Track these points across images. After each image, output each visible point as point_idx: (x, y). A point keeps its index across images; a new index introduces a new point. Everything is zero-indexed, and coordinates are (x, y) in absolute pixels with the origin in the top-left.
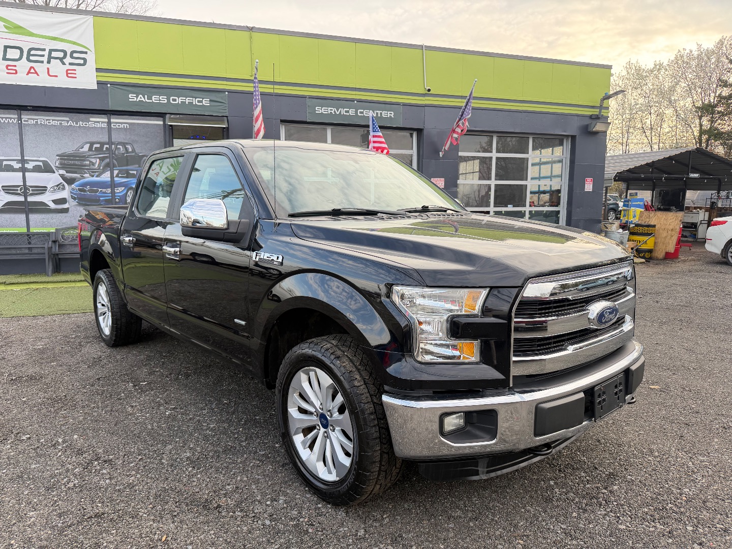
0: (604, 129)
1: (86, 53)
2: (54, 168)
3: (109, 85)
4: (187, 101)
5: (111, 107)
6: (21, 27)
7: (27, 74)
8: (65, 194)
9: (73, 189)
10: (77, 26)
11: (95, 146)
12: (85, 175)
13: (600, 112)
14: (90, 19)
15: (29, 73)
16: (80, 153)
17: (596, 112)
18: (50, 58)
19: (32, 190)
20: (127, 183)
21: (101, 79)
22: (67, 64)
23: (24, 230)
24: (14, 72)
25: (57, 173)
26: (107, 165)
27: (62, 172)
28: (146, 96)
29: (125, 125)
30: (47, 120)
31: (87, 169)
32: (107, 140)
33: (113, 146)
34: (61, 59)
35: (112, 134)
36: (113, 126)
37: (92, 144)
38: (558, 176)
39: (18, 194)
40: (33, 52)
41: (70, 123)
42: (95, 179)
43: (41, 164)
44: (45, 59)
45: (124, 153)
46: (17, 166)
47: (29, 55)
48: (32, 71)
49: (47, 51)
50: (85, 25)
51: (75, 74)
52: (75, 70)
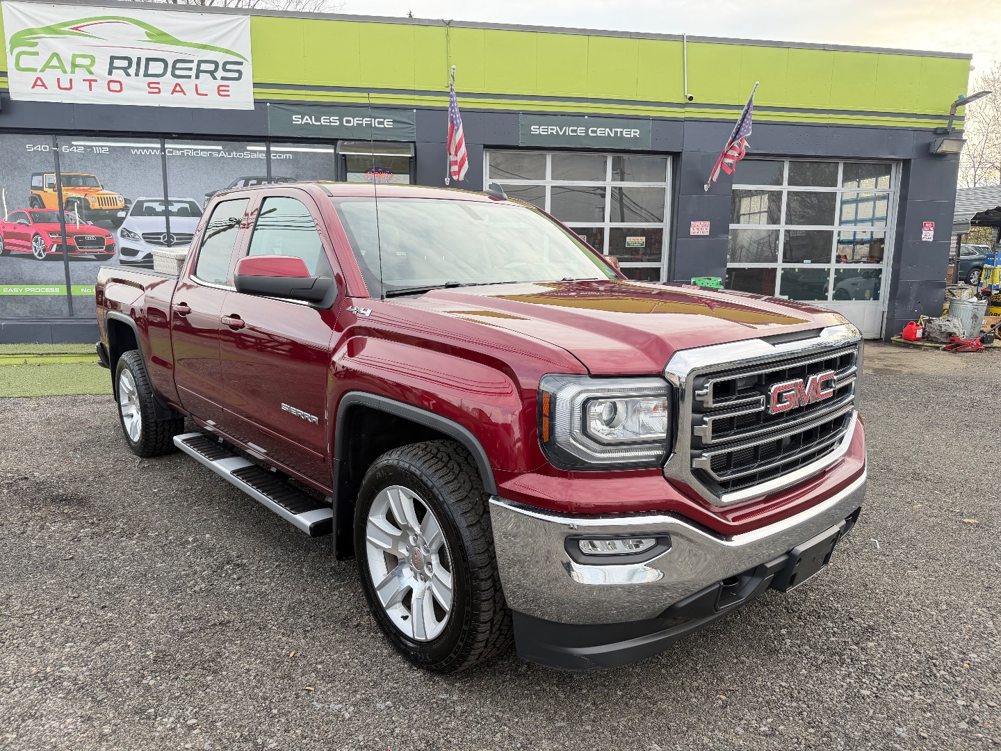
0: (955, 150)
1: (241, 64)
2: (202, 211)
3: (268, 104)
4: (364, 123)
5: (271, 132)
6: (165, 34)
7: (172, 93)
10: (232, 30)
11: (251, 182)
13: (950, 123)
14: (246, 20)
15: (174, 91)
17: (944, 124)
21: (259, 97)
22: (219, 78)
24: (157, 90)
28: (313, 117)
29: (288, 155)
30: (195, 150)
34: (212, 73)
35: (272, 167)
36: (273, 156)
37: (247, 180)
38: (881, 219)
39: (161, 244)
40: (179, 65)
41: (222, 154)
43: (187, 206)
44: (193, 73)
46: (159, 208)
47: (174, 68)
48: (177, 89)
49: (196, 63)
50: (242, 26)
51: (228, 91)
52: (228, 86)
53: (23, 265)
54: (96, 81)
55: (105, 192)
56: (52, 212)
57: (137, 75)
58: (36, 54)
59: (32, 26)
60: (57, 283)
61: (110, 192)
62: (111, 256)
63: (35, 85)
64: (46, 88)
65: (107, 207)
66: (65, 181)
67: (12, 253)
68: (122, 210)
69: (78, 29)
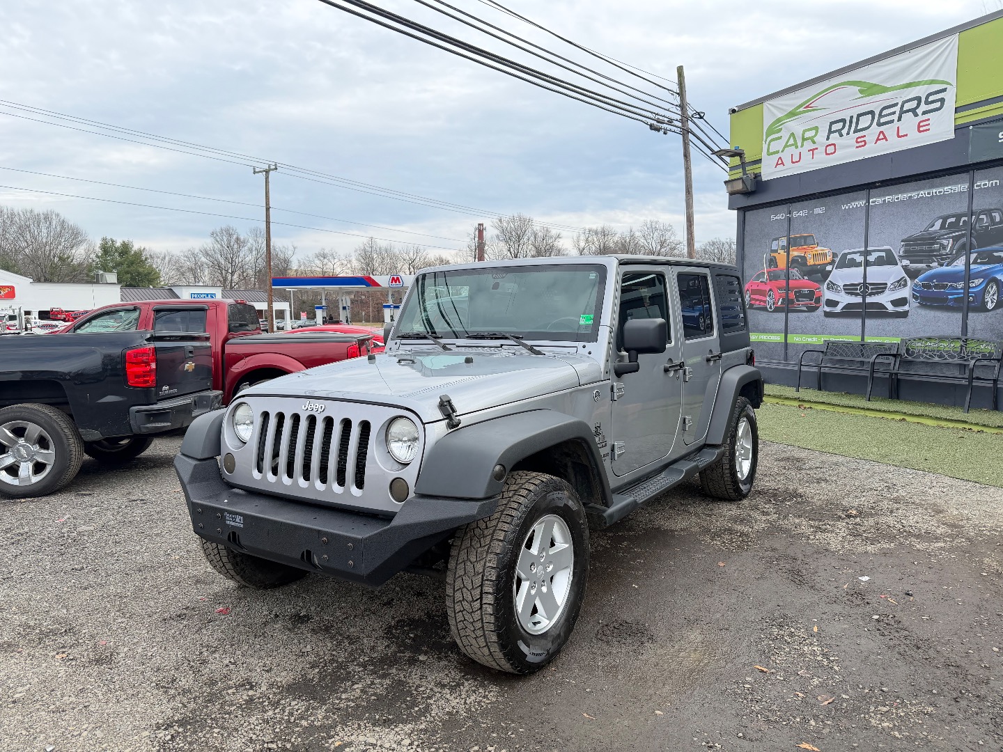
1: (944, 90)
2: (897, 258)
3: (971, 128)
5: (973, 159)
6: (875, 85)
7: (876, 143)
8: (905, 293)
9: (916, 285)
10: (940, 54)
11: (949, 221)
12: (935, 264)
14: (955, 37)
15: (878, 139)
16: (929, 234)
18: (902, 112)
19: (872, 289)
20: (987, 272)
21: (960, 122)
22: (920, 113)
23: (858, 339)
24: (863, 143)
25: (899, 267)
26: (963, 247)
27: (906, 262)
29: (994, 182)
31: (935, 256)
32: (964, 209)
33: (974, 217)
34: (914, 111)
35: (974, 200)
36: (977, 186)
37: (945, 219)
39: (857, 295)
40: (884, 112)
42: (945, 269)
43: (883, 254)
44: (895, 117)
45: (989, 225)
46: (860, 259)
47: (881, 116)
48: (882, 137)
49: (899, 106)
50: (950, 48)
51: (929, 124)
52: (929, 119)
53: (759, 317)
54: (817, 149)
55: (819, 249)
56: (782, 270)
57: (848, 134)
58: (780, 138)
59: (780, 115)
60: (778, 332)
61: (823, 248)
62: (818, 307)
63: (777, 164)
64: (784, 165)
65: (821, 262)
66: (791, 243)
67: (755, 306)
68: (830, 264)
69: (808, 106)
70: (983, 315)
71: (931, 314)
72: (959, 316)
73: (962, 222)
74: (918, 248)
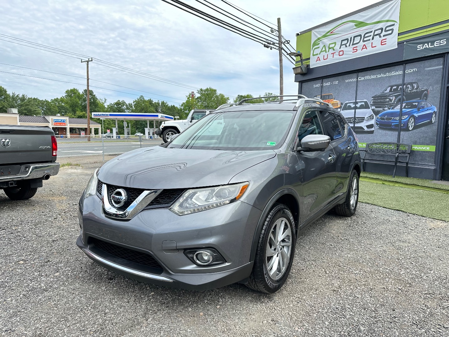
1: (393, 25)
2: (369, 105)
3: (405, 43)
5: (405, 58)
6: (362, 22)
7: (362, 50)
8: (373, 122)
9: (378, 118)
10: (391, 9)
11: (394, 88)
12: (386, 108)
16: (384, 94)
18: (374, 35)
19: (358, 120)
20: (410, 112)
21: (400, 40)
22: (382, 36)
24: (356, 50)
25: (370, 110)
26: (400, 100)
27: (373, 107)
29: (415, 69)
30: (369, 76)
31: (387, 104)
32: (400, 82)
33: (405, 86)
35: (405, 77)
36: (407, 71)
37: (392, 87)
39: (351, 123)
40: (366, 35)
42: (391, 110)
43: (363, 103)
44: (371, 38)
46: (353, 106)
47: (364, 37)
48: (365, 47)
50: (396, 5)
51: (386, 41)
52: (386, 39)
54: (335, 53)
57: (349, 46)
58: (319, 47)
59: (319, 36)
61: (336, 101)
63: (317, 60)
64: (320, 61)
68: (339, 108)
69: (331, 32)
70: (407, 133)
71: (384, 132)
72: (397, 133)
73: (399, 88)
74: (379, 101)
